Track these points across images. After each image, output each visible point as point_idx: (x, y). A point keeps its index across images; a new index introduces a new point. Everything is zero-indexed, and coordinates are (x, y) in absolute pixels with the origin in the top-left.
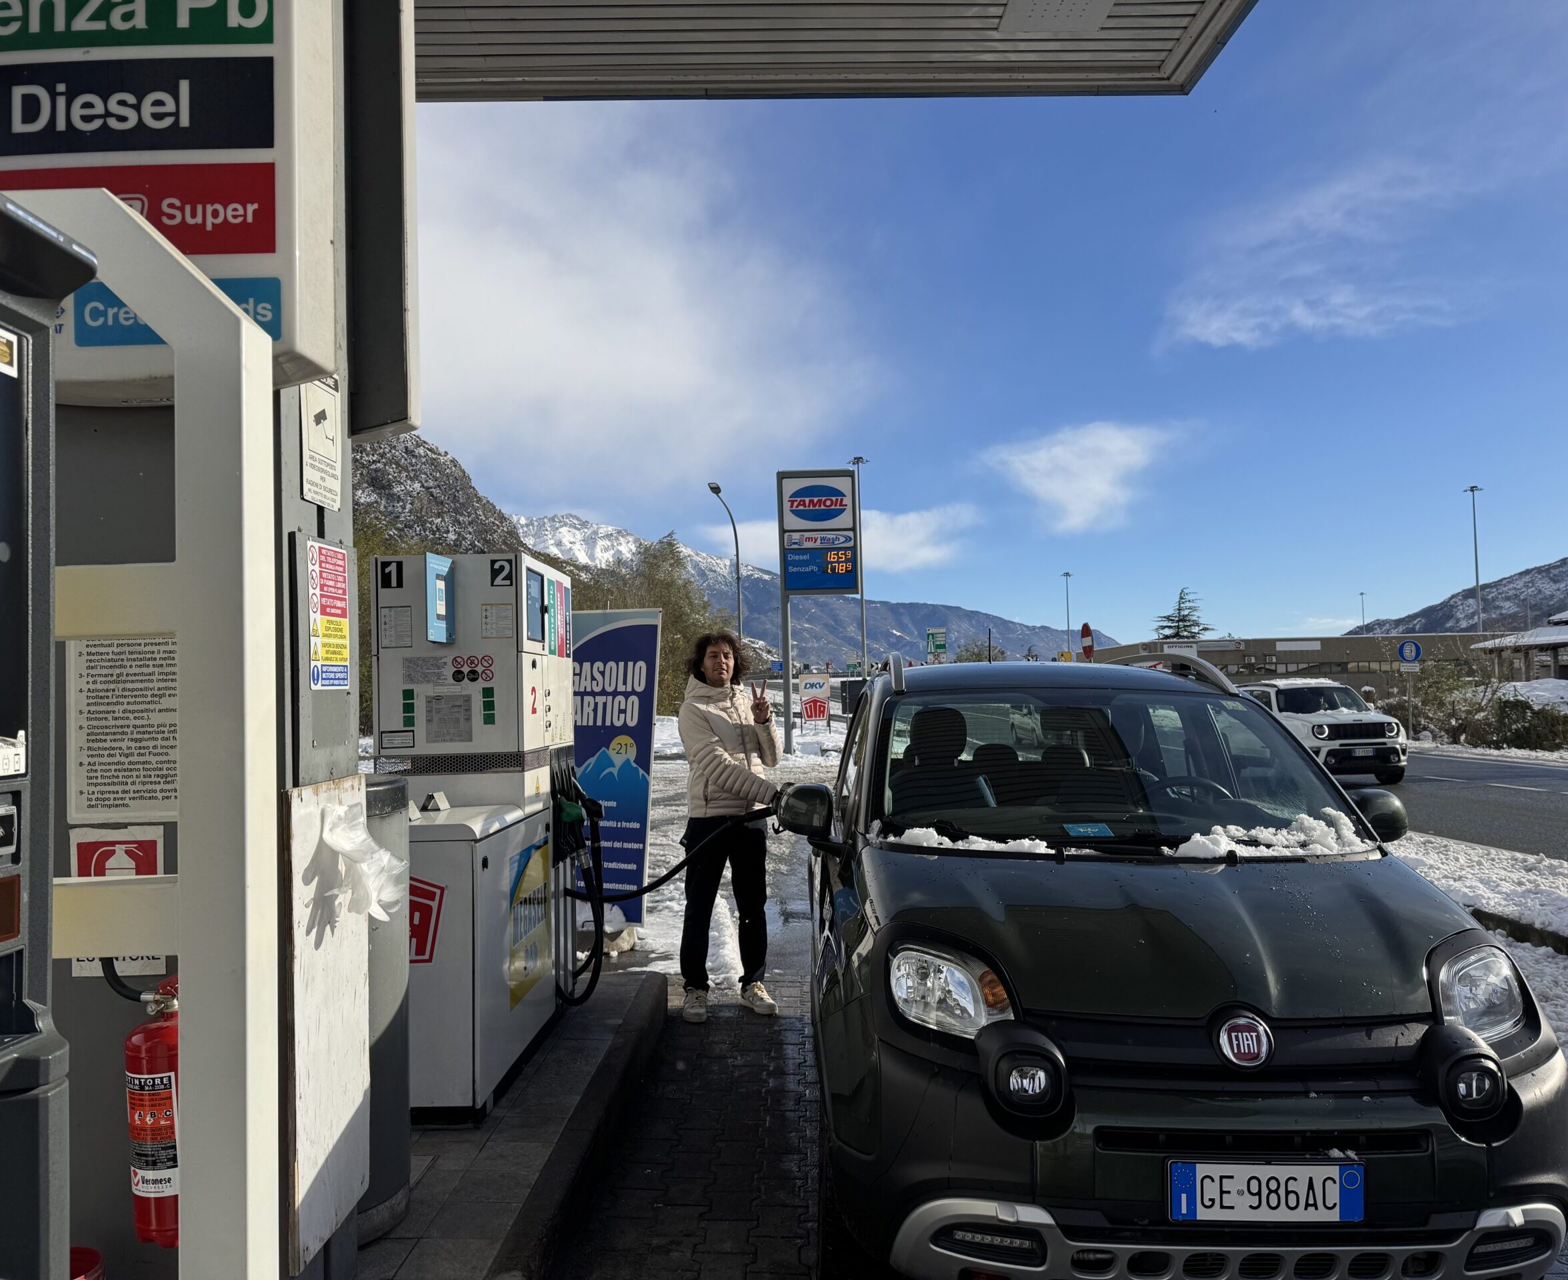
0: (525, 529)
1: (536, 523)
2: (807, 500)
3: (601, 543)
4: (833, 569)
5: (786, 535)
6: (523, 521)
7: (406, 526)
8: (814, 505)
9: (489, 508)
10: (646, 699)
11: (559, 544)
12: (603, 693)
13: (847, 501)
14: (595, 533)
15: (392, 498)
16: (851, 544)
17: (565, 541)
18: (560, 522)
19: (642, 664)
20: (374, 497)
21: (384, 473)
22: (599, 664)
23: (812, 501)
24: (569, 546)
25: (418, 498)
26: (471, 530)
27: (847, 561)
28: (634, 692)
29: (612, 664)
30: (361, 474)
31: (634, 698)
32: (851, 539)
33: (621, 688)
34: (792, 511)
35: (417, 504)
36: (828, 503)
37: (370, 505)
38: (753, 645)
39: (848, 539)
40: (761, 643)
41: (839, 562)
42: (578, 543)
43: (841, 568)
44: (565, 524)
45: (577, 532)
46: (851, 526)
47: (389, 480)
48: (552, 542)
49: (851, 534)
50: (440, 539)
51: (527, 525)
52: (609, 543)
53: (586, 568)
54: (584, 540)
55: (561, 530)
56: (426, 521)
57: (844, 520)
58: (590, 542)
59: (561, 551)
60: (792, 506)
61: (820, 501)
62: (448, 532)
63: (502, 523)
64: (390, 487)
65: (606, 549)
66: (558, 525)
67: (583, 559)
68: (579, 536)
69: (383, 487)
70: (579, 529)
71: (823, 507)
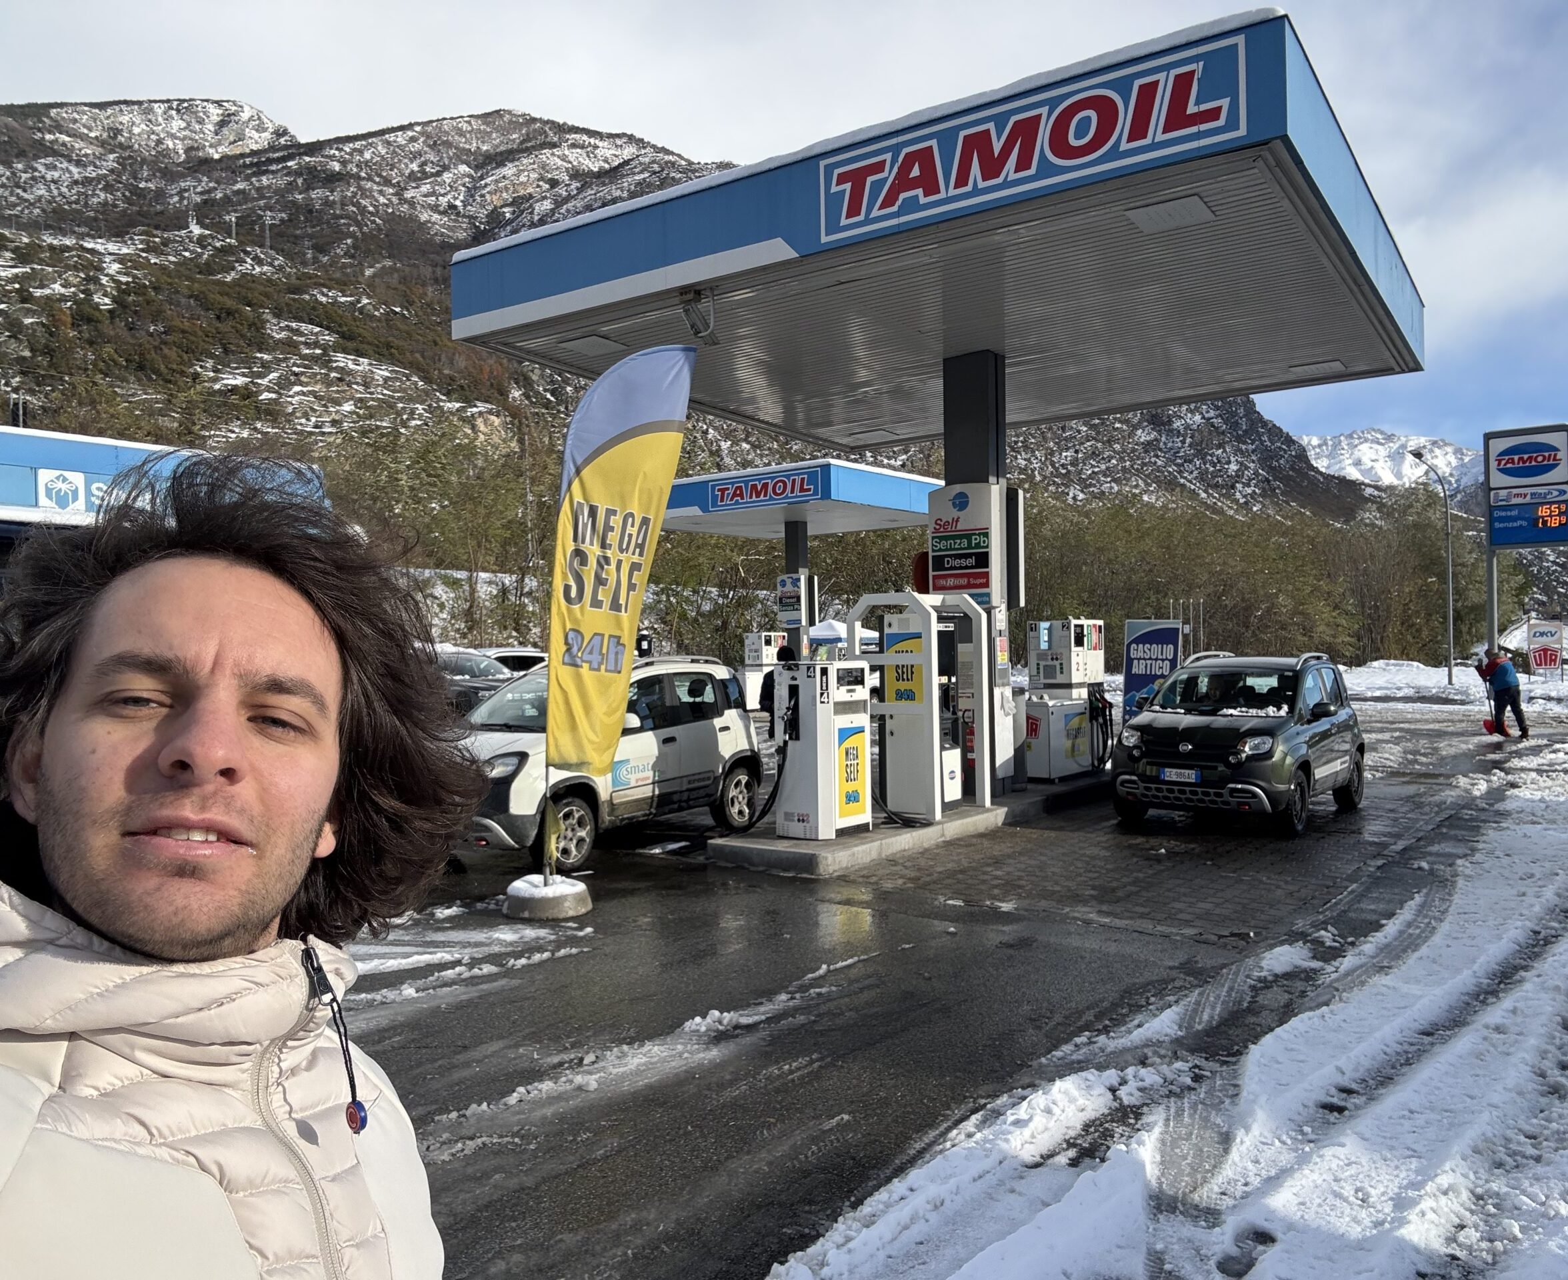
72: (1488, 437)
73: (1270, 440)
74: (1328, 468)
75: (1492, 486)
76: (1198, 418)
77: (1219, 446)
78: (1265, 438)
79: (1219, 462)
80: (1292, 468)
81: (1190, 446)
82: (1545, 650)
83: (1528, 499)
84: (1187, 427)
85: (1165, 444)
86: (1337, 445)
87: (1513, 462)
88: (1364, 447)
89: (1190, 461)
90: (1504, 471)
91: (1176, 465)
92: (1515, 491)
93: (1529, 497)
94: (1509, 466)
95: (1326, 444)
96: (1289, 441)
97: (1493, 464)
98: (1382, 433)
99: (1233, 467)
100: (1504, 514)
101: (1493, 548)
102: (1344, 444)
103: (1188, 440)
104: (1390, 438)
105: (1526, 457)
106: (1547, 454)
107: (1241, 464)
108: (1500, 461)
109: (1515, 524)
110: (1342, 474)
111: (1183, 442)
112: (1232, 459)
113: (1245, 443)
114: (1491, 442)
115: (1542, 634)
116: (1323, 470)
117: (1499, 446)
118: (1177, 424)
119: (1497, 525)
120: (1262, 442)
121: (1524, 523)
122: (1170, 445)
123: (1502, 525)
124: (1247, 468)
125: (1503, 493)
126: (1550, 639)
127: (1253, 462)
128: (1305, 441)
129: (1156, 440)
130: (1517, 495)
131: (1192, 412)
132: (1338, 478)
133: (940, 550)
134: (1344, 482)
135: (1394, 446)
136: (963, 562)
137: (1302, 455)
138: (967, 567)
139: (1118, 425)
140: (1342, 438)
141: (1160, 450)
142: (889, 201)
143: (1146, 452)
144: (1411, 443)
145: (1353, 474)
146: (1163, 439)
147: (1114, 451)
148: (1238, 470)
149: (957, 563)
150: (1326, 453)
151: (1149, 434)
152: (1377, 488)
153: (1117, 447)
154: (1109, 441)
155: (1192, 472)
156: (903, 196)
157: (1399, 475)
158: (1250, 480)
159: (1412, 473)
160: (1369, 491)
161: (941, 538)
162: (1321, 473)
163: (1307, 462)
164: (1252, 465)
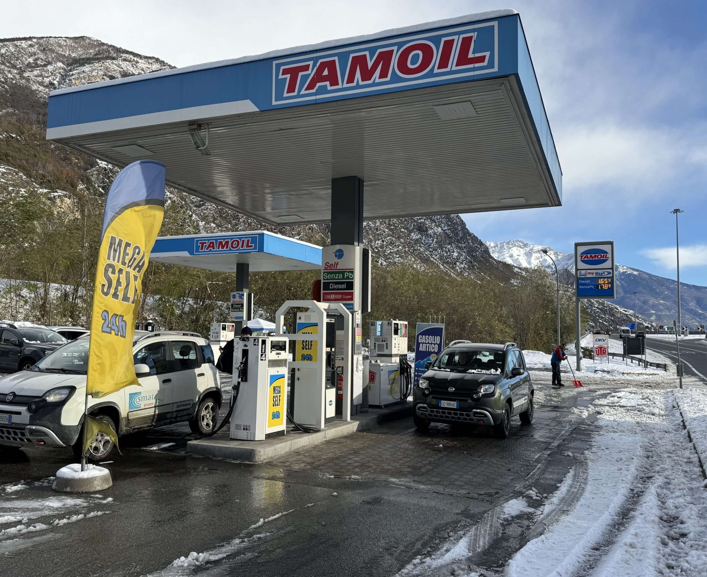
0: (493, 249)
1: (499, 246)
2: (589, 255)
3: (535, 255)
4: (602, 287)
5: (578, 271)
6: (492, 245)
7: (434, 250)
8: (592, 258)
9: (475, 239)
10: (440, 345)
11: (511, 256)
12: (428, 343)
13: (609, 255)
14: (532, 250)
15: (427, 235)
16: (611, 275)
17: (515, 255)
18: (512, 244)
19: (439, 337)
20: (419, 236)
21: (424, 224)
22: (427, 336)
23: (591, 256)
24: (517, 257)
25: (440, 235)
26: (465, 250)
27: (608, 283)
28: (436, 344)
29: (431, 336)
30: (414, 225)
31: (436, 345)
32: (610, 273)
33: (433, 342)
34: (582, 261)
35: (440, 239)
36: (599, 257)
37: (417, 240)
38: (626, 313)
39: (609, 273)
40: (631, 312)
41: (604, 284)
42: (522, 256)
43: (606, 287)
44: (515, 246)
45: (521, 249)
46: (611, 267)
47: (426, 227)
48: (508, 255)
49: (611, 271)
50: (449, 255)
51: (494, 247)
52: (539, 255)
53: (526, 270)
54: (525, 254)
55: (512, 249)
56: (443, 247)
57: (608, 264)
58: (529, 254)
59: (513, 260)
60: (581, 258)
61: (595, 256)
62: (453, 252)
63: (481, 246)
64: (427, 230)
65: (538, 258)
66: (511, 246)
67: (525, 264)
68: (522, 251)
69: (424, 231)
70: (522, 248)
71: (597, 259)
72: (577, 245)
73: (472, 242)
74: (498, 257)
75: (578, 268)
76: (440, 229)
77: (449, 244)
78: (470, 241)
79: (449, 251)
80: (482, 257)
81: (436, 243)
82: (601, 348)
83: (594, 276)
84: (435, 233)
85: (424, 241)
86: (502, 247)
87: (588, 258)
88: (514, 249)
89: (436, 250)
90: (583, 261)
91: (429, 251)
92: (589, 271)
93: (594, 274)
94: (586, 259)
95: (497, 246)
96: (481, 244)
97: (579, 258)
98: (522, 243)
99: (455, 254)
100: (583, 282)
101: (579, 297)
102: (505, 247)
103: (435, 240)
104: (526, 245)
105: (593, 255)
106: (602, 255)
107: (459, 253)
108: (582, 257)
109: (588, 287)
110: (504, 261)
111: (433, 241)
112: (455, 250)
113: (461, 243)
114: (578, 247)
115: (599, 340)
116: (496, 258)
117: (581, 249)
118: (430, 232)
119: (580, 287)
120: (469, 243)
121: (593, 287)
122: (427, 241)
123: (582, 287)
124: (462, 255)
125: (583, 272)
126: (603, 342)
127: (465, 252)
128: (488, 244)
129: (420, 238)
130: (589, 273)
131: (437, 226)
132: (502, 263)
133: (327, 279)
134: (505, 265)
135: (528, 249)
136: (340, 286)
137: (487, 251)
138: (341, 289)
139: (402, 230)
140: (504, 244)
141: (422, 243)
142: (310, 87)
143: (416, 244)
144: (535, 248)
145: (509, 261)
146: (424, 238)
147: (401, 242)
148: (458, 256)
149: (336, 286)
150: (497, 250)
151: (417, 235)
152: (520, 268)
153: (402, 240)
154: (398, 237)
155: (436, 255)
156: (318, 84)
157: (529, 263)
158: (463, 261)
159: (534, 263)
160: (516, 270)
161: (328, 273)
162: (495, 260)
163: (489, 254)
164: (464, 254)
